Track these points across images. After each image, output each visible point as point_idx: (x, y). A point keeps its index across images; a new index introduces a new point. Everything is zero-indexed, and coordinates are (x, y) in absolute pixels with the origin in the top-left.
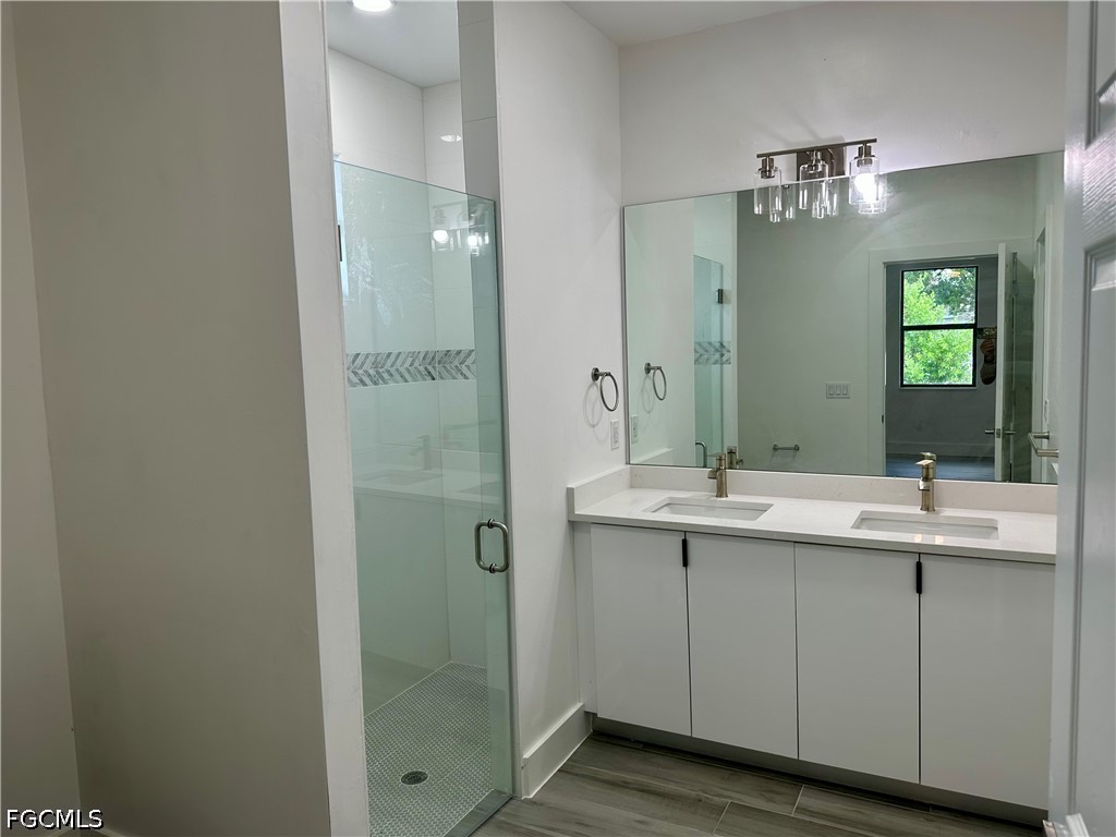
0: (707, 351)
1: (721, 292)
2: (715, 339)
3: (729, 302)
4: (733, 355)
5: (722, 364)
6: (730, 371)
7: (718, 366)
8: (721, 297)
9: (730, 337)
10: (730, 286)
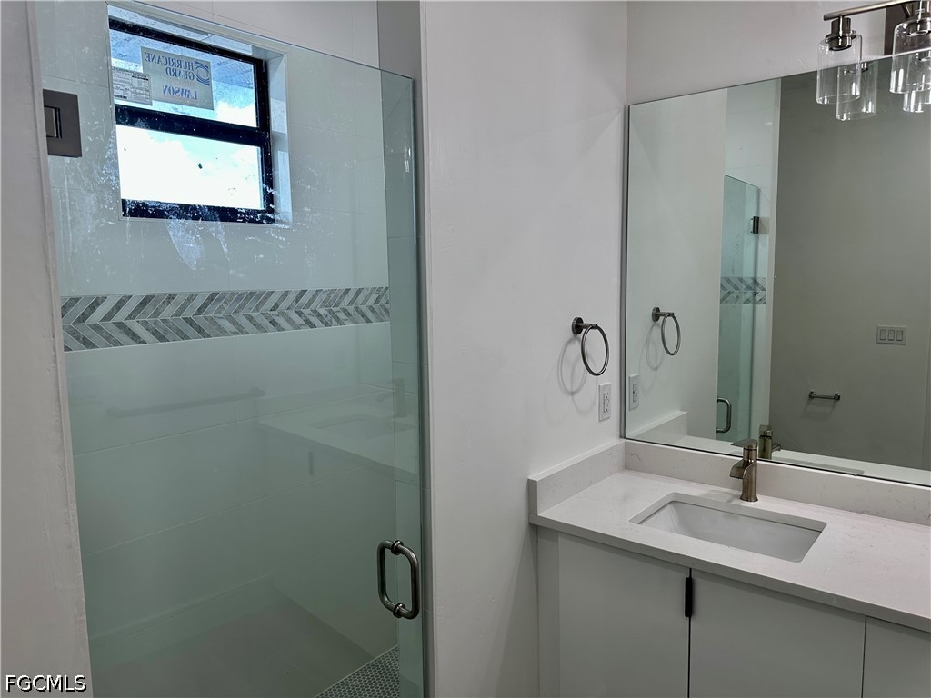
0: (737, 288)
1: (756, 220)
2: (747, 274)
3: (766, 232)
4: (768, 293)
5: (755, 304)
6: (764, 313)
7: (749, 306)
8: (757, 225)
9: (766, 273)
10: (768, 213)
